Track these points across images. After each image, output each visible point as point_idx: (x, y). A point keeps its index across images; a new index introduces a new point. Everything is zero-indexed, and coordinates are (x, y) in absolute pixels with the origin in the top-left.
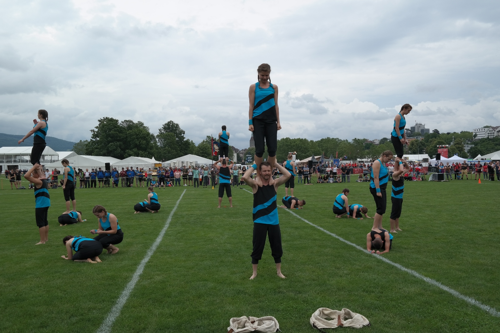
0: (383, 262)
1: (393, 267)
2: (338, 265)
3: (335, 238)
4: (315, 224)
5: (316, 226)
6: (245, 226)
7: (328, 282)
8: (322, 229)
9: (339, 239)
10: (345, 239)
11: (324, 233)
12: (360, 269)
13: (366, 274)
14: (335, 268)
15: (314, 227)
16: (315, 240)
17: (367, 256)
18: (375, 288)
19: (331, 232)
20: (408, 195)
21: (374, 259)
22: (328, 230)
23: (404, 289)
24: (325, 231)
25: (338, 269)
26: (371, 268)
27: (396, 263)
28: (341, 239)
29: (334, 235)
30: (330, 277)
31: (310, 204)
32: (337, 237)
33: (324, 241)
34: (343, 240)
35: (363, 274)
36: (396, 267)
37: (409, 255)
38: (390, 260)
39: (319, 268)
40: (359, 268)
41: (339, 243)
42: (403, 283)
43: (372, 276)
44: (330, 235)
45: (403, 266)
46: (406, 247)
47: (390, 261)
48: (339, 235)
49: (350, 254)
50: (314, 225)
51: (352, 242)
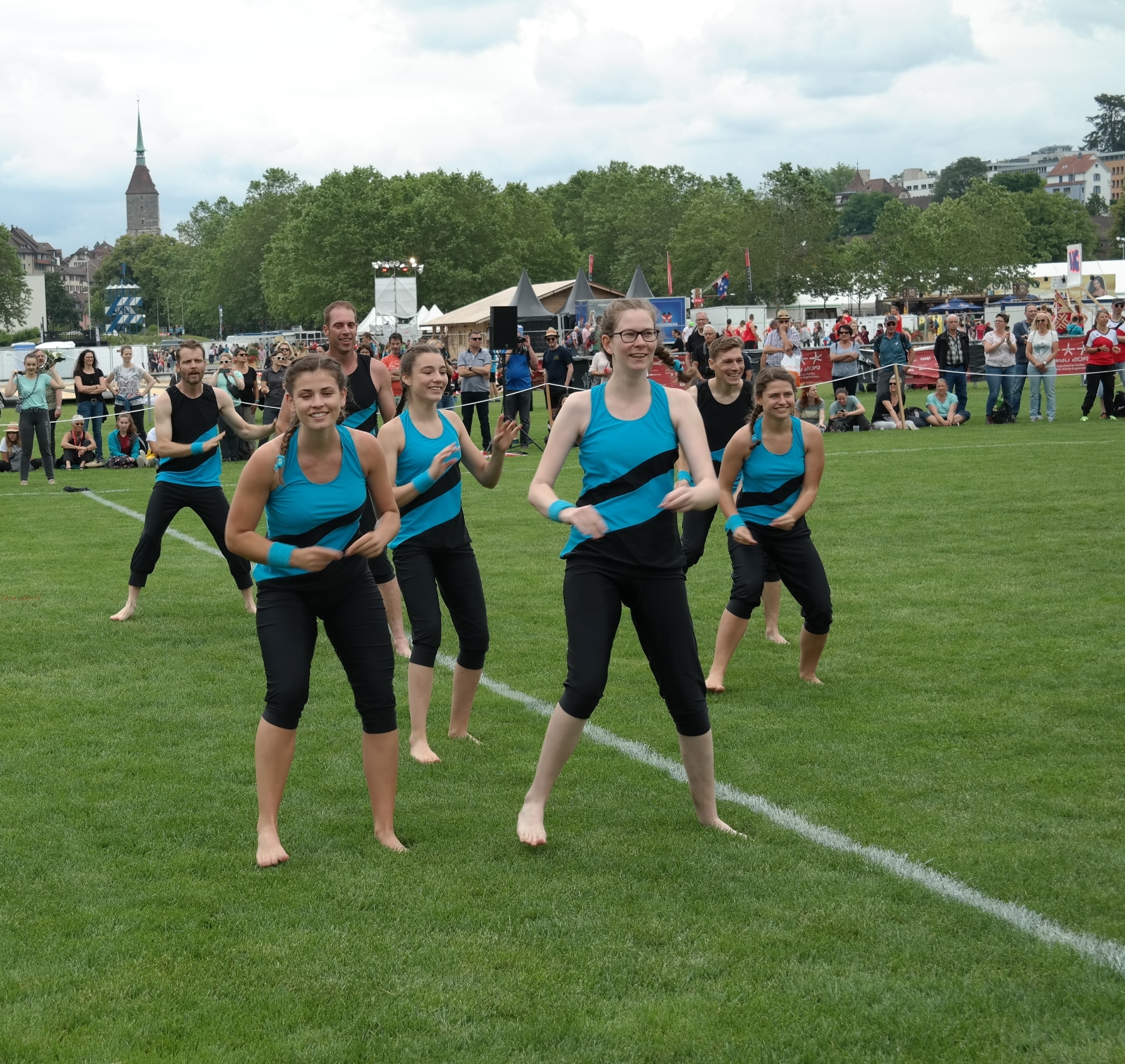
0: (927, 898)
1: (987, 923)
2: (655, 923)
3: (646, 767)
4: (527, 691)
5: (527, 699)
6: (93, 712)
7: (588, 1022)
9: (665, 774)
12: (787, 944)
13: (822, 969)
14: (637, 941)
15: (520, 706)
17: (833, 867)
18: (874, 1051)
19: (619, 734)
20: (1098, 502)
21: (871, 883)
23: (1048, 1047)
25: (657, 943)
26: (856, 933)
27: (1003, 898)
30: (604, 993)
31: (497, 575)
32: (656, 761)
35: (804, 968)
36: (1004, 925)
37: (1089, 855)
38: (969, 885)
39: (541, 947)
40: (779, 933)
41: (665, 797)
42: (1042, 1012)
43: (857, 982)
44: (613, 753)
45: (1050, 915)
46: (1069, 804)
47: (968, 892)
49: (730, 857)
50: (518, 696)
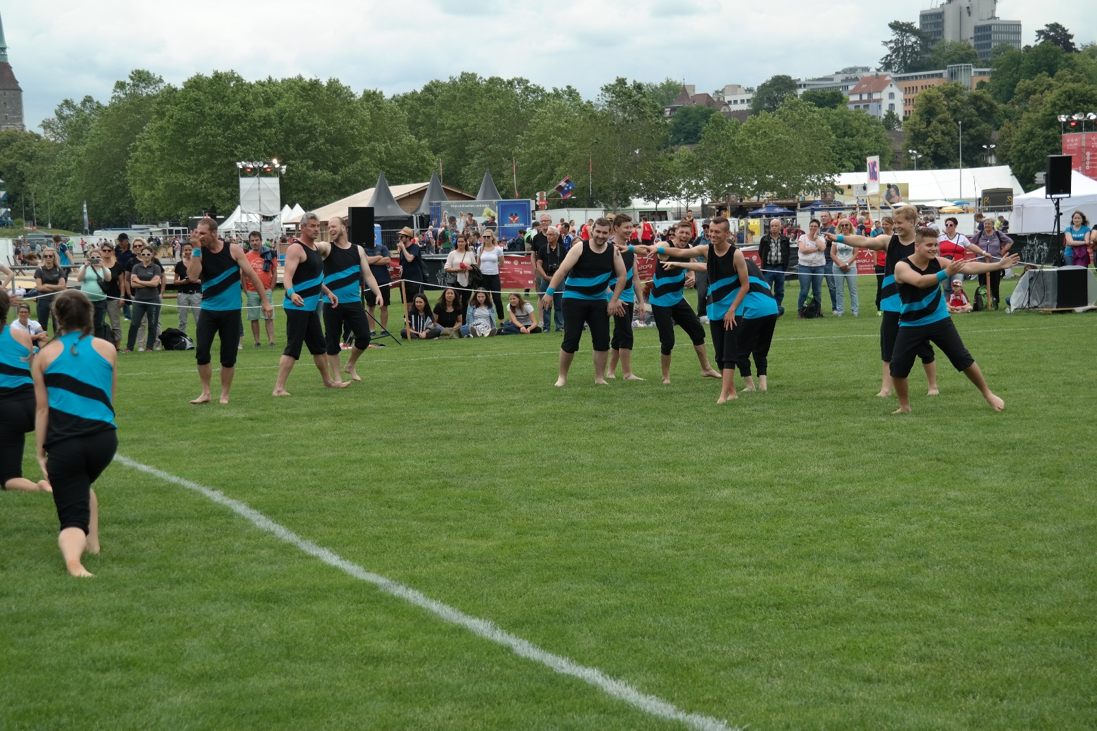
3: (491, 643)
4: (381, 572)
5: (380, 580)
8: (414, 596)
9: (509, 649)
10: (544, 647)
11: (424, 620)
15: (374, 587)
16: (377, 659)
19: (466, 612)
22: (451, 602)
24: (435, 607)
28: (524, 648)
29: (480, 626)
31: (355, 462)
32: (500, 637)
33: (422, 662)
34: (535, 654)
37: (886, 717)
41: (508, 672)
44: (460, 630)
46: (869, 670)
48: (514, 626)
50: (372, 578)
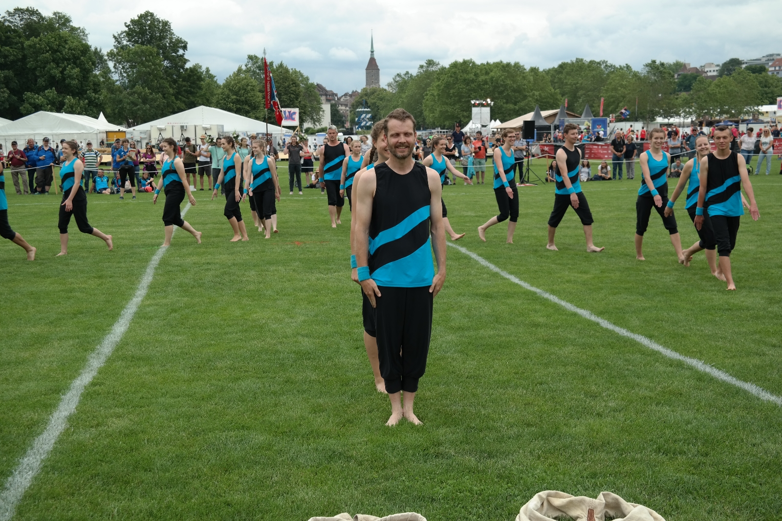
0: (712, 380)
1: (738, 391)
2: (593, 388)
3: (589, 321)
4: (538, 287)
5: (538, 290)
6: (352, 292)
7: (565, 429)
8: (554, 298)
9: (598, 324)
10: (614, 324)
11: (557, 308)
12: (651, 398)
13: (666, 409)
14: (586, 394)
15: (535, 293)
16: (537, 325)
17: (671, 365)
18: (689, 444)
19: (578, 306)
21: (688, 373)
22: (571, 302)
23: (764, 445)
24: (563, 303)
25: (594, 396)
26: (681, 394)
27: (746, 381)
28: (605, 324)
29: (585, 313)
30: (571, 417)
31: (525, 237)
32: (594, 318)
33: (558, 327)
34: (611, 327)
35: (658, 408)
36: (745, 392)
38: (731, 375)
39: (544, 396)
40: (647, 393)
41: (597, 334)
42: (762, 430)
43: (681, 415)
45: (766, 389)
46: (774, 341)
47: (730, 378)
48: (600, 314)
49: (626, 361)
50: (533, 289)
51: (632, 331)
